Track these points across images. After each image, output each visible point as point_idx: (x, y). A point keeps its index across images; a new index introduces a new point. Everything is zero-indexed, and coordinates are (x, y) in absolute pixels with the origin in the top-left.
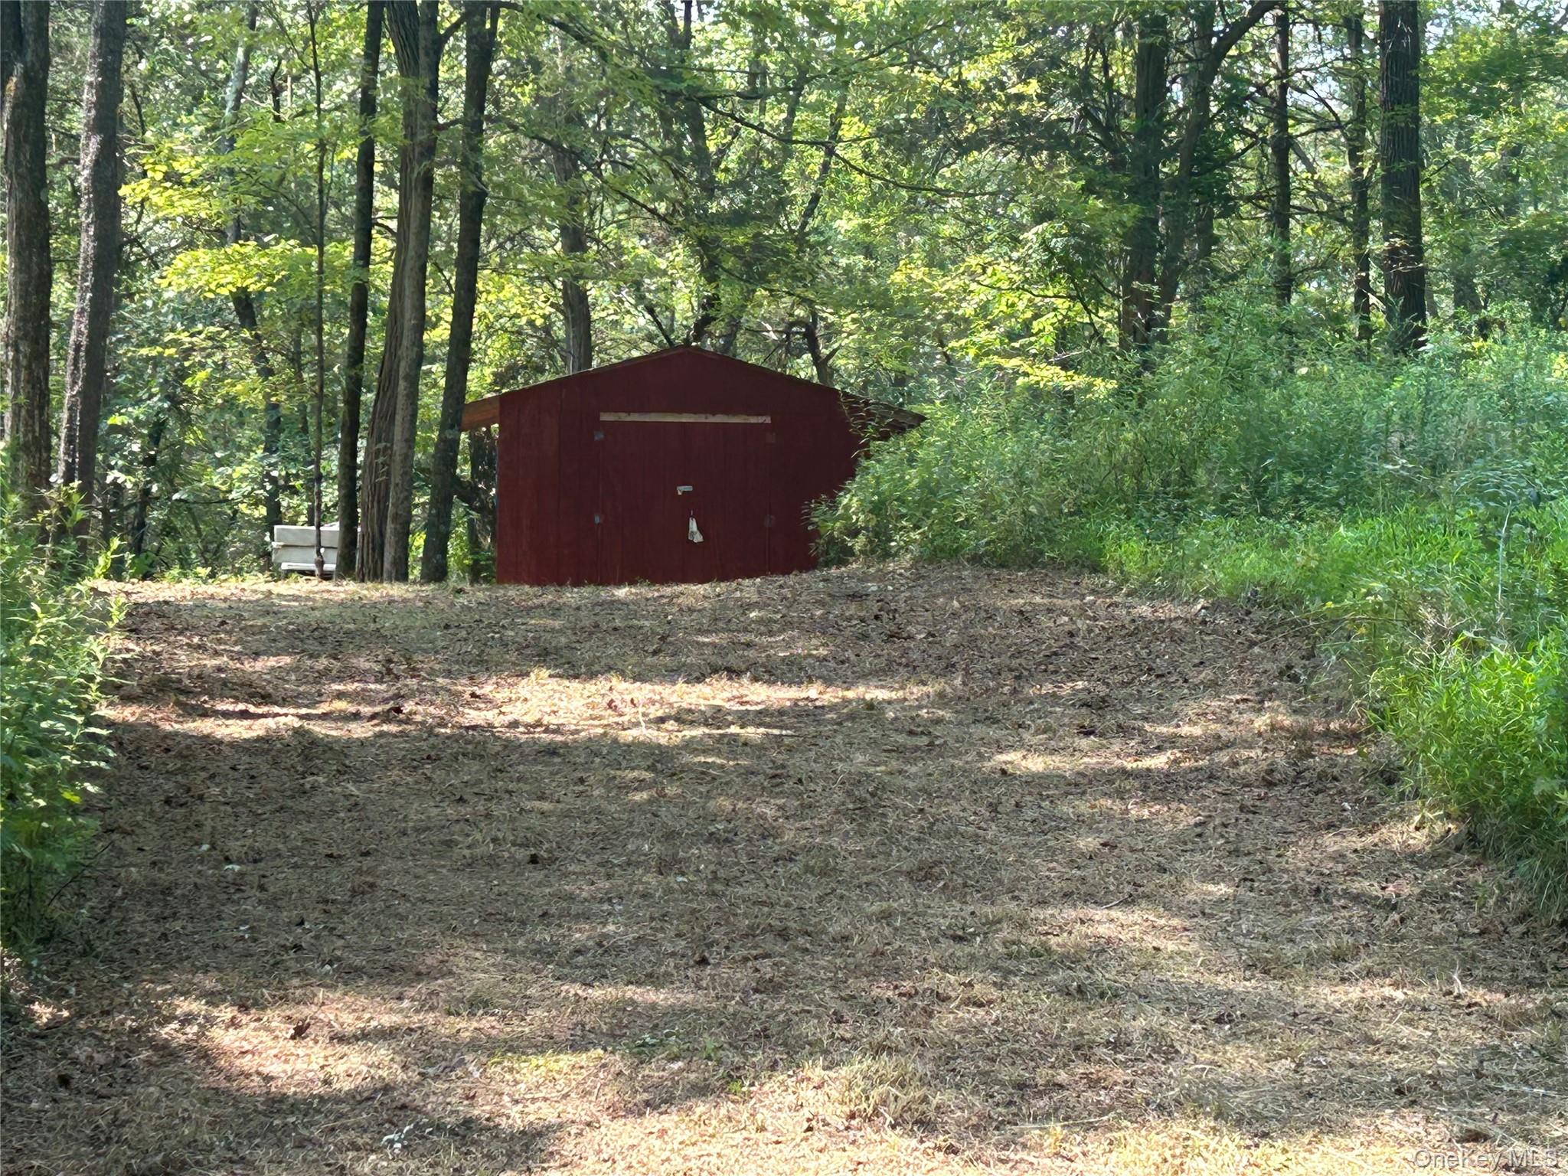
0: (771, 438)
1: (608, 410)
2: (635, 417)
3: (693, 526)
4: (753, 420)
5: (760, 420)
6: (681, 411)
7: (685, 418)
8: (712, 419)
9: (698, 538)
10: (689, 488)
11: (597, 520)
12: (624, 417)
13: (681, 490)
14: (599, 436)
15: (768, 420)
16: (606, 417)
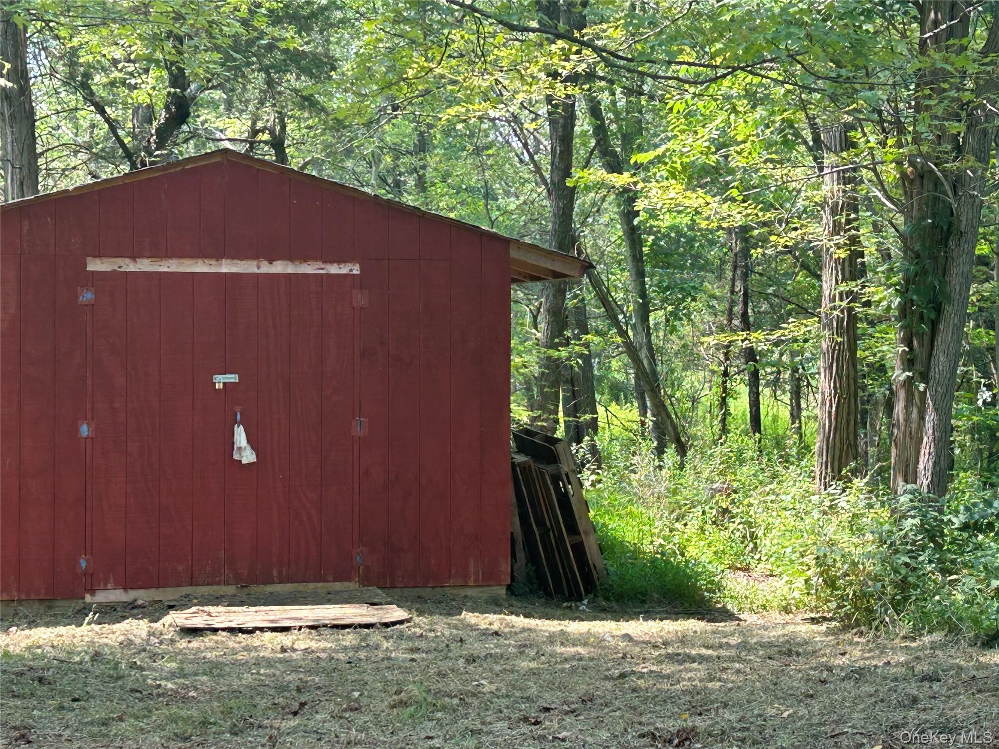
0: (360, 299)
1: (99, 255)
2: (145, 265)
3: (240, 437)
4: (334, 269)
5: (344, 269)
6: (219, 256)
7: (227, 267)
8: (266, 268)
9: (248, 456)
10: (233, 378)
11: (85, 430)
12: (130, 266)
13: (220, 380)
14: (87, 296)
15: (356, 270)
16: (95, 265)
